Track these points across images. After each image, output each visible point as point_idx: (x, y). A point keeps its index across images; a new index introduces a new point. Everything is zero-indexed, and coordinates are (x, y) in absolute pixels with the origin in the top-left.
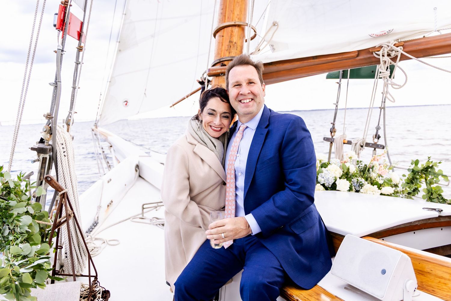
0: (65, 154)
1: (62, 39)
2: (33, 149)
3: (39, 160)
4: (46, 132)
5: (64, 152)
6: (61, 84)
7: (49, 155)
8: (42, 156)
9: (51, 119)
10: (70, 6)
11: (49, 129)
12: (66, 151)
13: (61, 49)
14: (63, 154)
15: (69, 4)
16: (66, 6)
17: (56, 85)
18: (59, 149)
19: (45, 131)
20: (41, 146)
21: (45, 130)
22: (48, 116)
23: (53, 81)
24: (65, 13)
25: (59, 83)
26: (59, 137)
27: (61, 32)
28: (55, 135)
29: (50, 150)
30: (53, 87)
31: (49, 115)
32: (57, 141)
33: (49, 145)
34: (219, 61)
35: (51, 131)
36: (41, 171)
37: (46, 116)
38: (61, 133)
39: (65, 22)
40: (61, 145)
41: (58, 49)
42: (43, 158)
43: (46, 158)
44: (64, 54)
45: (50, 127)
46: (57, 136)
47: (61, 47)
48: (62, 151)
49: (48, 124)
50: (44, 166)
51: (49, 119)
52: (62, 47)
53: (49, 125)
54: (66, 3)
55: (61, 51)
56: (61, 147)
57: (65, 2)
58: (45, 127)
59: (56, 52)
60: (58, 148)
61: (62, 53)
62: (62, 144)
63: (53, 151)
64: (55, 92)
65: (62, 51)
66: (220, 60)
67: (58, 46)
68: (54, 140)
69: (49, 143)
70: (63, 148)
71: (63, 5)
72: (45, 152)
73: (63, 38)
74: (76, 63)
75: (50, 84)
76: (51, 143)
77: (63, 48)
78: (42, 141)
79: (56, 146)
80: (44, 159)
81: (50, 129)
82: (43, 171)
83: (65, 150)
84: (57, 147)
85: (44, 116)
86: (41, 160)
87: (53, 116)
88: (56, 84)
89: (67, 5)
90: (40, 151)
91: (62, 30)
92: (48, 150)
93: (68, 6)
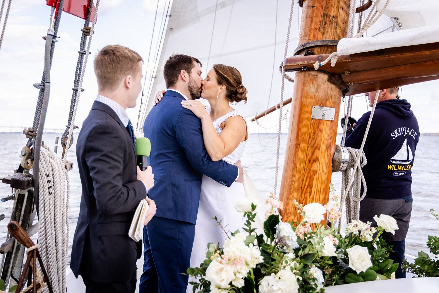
1: (55, 20)
6: (49, 86)
8: (18, 191)
9: (34, 137)
11: (30, 151)
13: (53, 34)
19: (24, 156)
21: (23, 154)
22: (30, 133)
27: (55, 9)
30: (39, 90)
31: (31, 132)
32: (40, 170)
35: (32, 154)
37: (26, 134)
38: (48, 158)
41: (48, 35)
43: (24, 195)
44: (57, 41)
45: (32, 149)
46: (40, 163)
47: (52, 31)
49: (29, 144)
51: (31, 137)
52: (54, 31)
53: (30, 146)
55: (52, 37)
58: (24, 149)
59: (45, 40)
61: (54, 40)
63: (33, 186)
64: (42, 97)
65: (54, 37)
67: (49, 30)
68: (36, 169)
72: (21, 187)
73: (57, 18)
74: (80, 53)
77: (55, 33)
78: (20, 169)
79: (39, 179)
87: (37, 132)
88: (44, 86)
90: (14, 184)
91: (55, 6)
92: (26, 184)
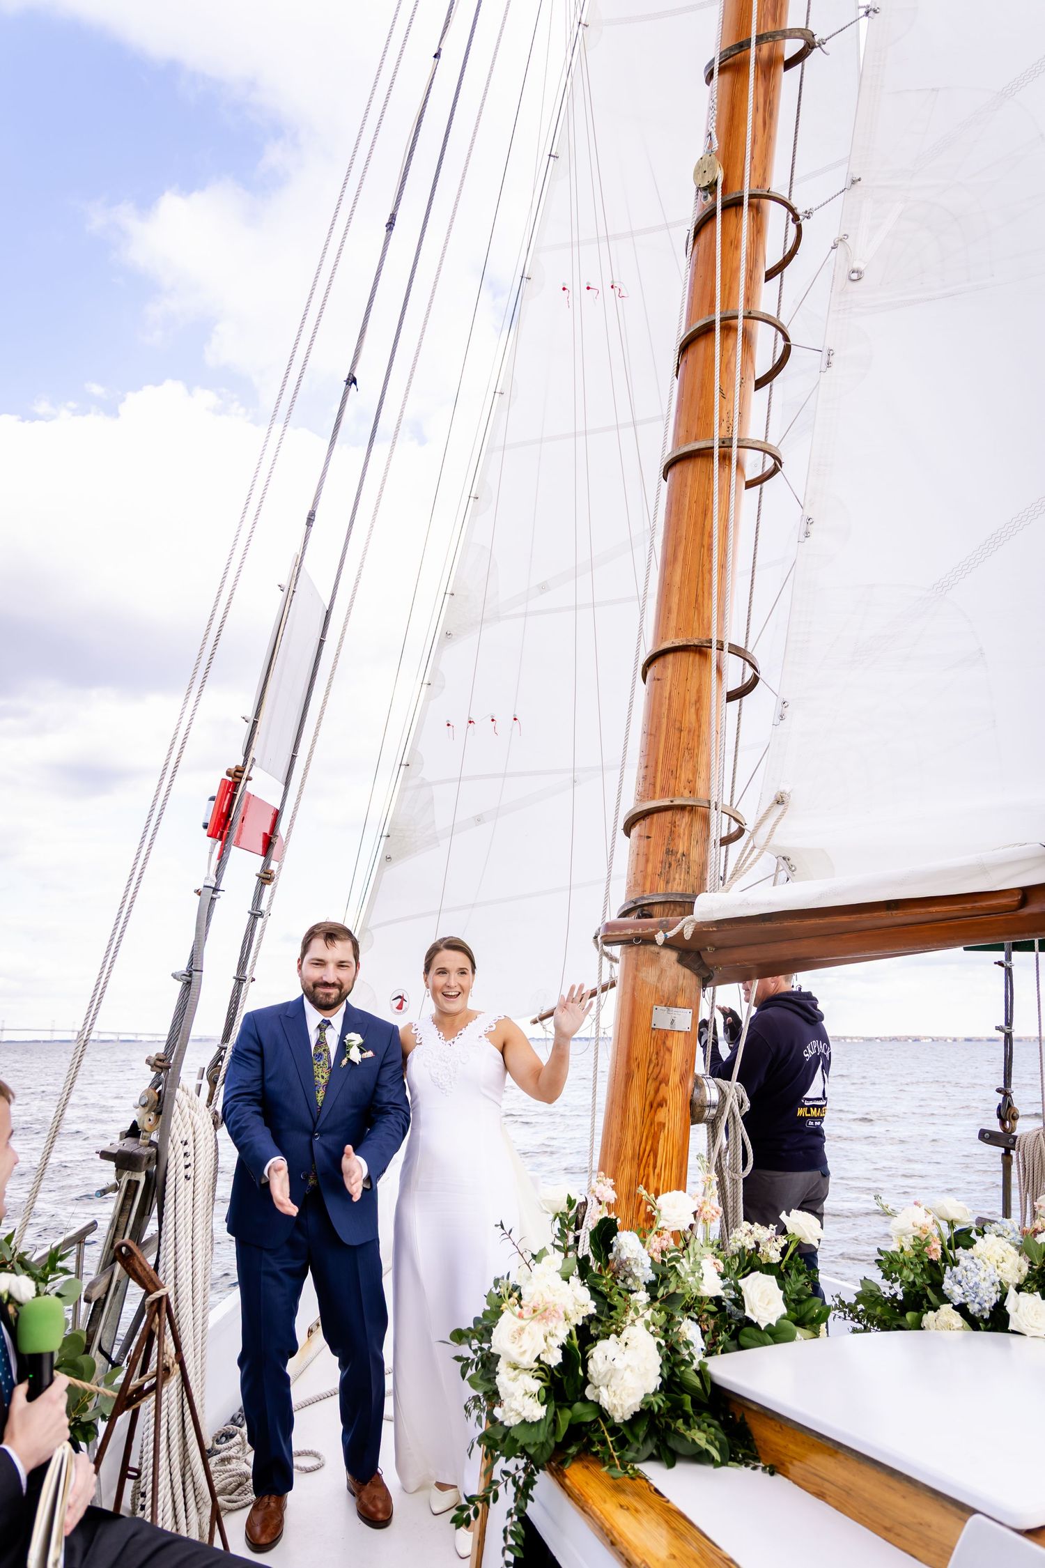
0: (190, 1171)
1: (218, 861)
2: (105, 1155)
3: (116, 1188)
4: (147, 1109)
5: (187, 1167)
6: (201, 976)
7: (147, 1174)
8: (126, 1176)
9: (165, 1070)
10: (249, 779)
11: (157, 1098)
12: (193, 1165)
13: (213, 886)
14: (183, 1172)
15: (245, 776)
16: (237, 780)
17: (190, 980)
18: (175, 1158)
19: (144, 1106)
20: (129, 1146)
21: (143, 1103)
22: (159, 1063)
23: (182, 967)
24: (233, 797)
25: (198, 973)
26: (179, 1120)
27: (220, 843)
28: (171, 1115)
29: (149, 1160)
30: (181, 984)
31: (160, 1060)
32: (172, 1134)
33: (152, 1144)
34: (632, 905)
35: (159, 1104)
36: (118, 1221)
37: (152, 1062)
38: (187, 1110)
39: (231, 819)
40: (182, 1146)
41: (205, 886)
42: (129, 1181)
43: (138, 1183)
44: (219, 898)
45: (159, 1093)
46: (173, 1120)
47: (213, 881)
48: (183, 1161)
49: (155, 1084)
50: (128, 1207)
51: (159, 1070)
52: (216, 881)
53: (156, 1088)
54: (238, 774)
55: (212, 889)
56: (181, 1150)
57: (237, 771)
58: (147, 1092)
59: (199, 894)
60: (171, 1155)
61: (214, 896)
62: (186, 1144)
63: (157, 1163)
64: (185, 996)
65: (216, 890)
66: (635, 903)
67: (206, 879)
68: (165, 1132)
69: (152, 1138)
70: (185, 1154)
71: (230, 779)
72: (136, 1166)
73: (222, 858)
74: (252, 914)
75: (174, 976)
76: (154, 1137)
77: (218, 884)
78: (134, 1131)
79: (167, 1150)
80: (132, 1185)
81: (159, 1099)
82: (123, 1220)
83: (190, 1160)
84: (170, 1152)
85: (148, 1061)
86: (123, 1190)
87: (171, 1062)
88: (190, 976)
89: (241, 778)
90: (124, 1161)
91: (220, 839)
92: (145, 1161)
93: (243, 781)
